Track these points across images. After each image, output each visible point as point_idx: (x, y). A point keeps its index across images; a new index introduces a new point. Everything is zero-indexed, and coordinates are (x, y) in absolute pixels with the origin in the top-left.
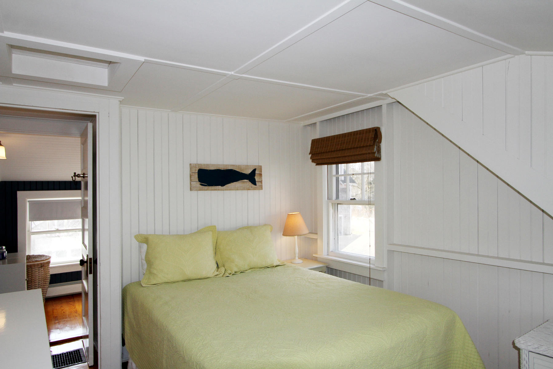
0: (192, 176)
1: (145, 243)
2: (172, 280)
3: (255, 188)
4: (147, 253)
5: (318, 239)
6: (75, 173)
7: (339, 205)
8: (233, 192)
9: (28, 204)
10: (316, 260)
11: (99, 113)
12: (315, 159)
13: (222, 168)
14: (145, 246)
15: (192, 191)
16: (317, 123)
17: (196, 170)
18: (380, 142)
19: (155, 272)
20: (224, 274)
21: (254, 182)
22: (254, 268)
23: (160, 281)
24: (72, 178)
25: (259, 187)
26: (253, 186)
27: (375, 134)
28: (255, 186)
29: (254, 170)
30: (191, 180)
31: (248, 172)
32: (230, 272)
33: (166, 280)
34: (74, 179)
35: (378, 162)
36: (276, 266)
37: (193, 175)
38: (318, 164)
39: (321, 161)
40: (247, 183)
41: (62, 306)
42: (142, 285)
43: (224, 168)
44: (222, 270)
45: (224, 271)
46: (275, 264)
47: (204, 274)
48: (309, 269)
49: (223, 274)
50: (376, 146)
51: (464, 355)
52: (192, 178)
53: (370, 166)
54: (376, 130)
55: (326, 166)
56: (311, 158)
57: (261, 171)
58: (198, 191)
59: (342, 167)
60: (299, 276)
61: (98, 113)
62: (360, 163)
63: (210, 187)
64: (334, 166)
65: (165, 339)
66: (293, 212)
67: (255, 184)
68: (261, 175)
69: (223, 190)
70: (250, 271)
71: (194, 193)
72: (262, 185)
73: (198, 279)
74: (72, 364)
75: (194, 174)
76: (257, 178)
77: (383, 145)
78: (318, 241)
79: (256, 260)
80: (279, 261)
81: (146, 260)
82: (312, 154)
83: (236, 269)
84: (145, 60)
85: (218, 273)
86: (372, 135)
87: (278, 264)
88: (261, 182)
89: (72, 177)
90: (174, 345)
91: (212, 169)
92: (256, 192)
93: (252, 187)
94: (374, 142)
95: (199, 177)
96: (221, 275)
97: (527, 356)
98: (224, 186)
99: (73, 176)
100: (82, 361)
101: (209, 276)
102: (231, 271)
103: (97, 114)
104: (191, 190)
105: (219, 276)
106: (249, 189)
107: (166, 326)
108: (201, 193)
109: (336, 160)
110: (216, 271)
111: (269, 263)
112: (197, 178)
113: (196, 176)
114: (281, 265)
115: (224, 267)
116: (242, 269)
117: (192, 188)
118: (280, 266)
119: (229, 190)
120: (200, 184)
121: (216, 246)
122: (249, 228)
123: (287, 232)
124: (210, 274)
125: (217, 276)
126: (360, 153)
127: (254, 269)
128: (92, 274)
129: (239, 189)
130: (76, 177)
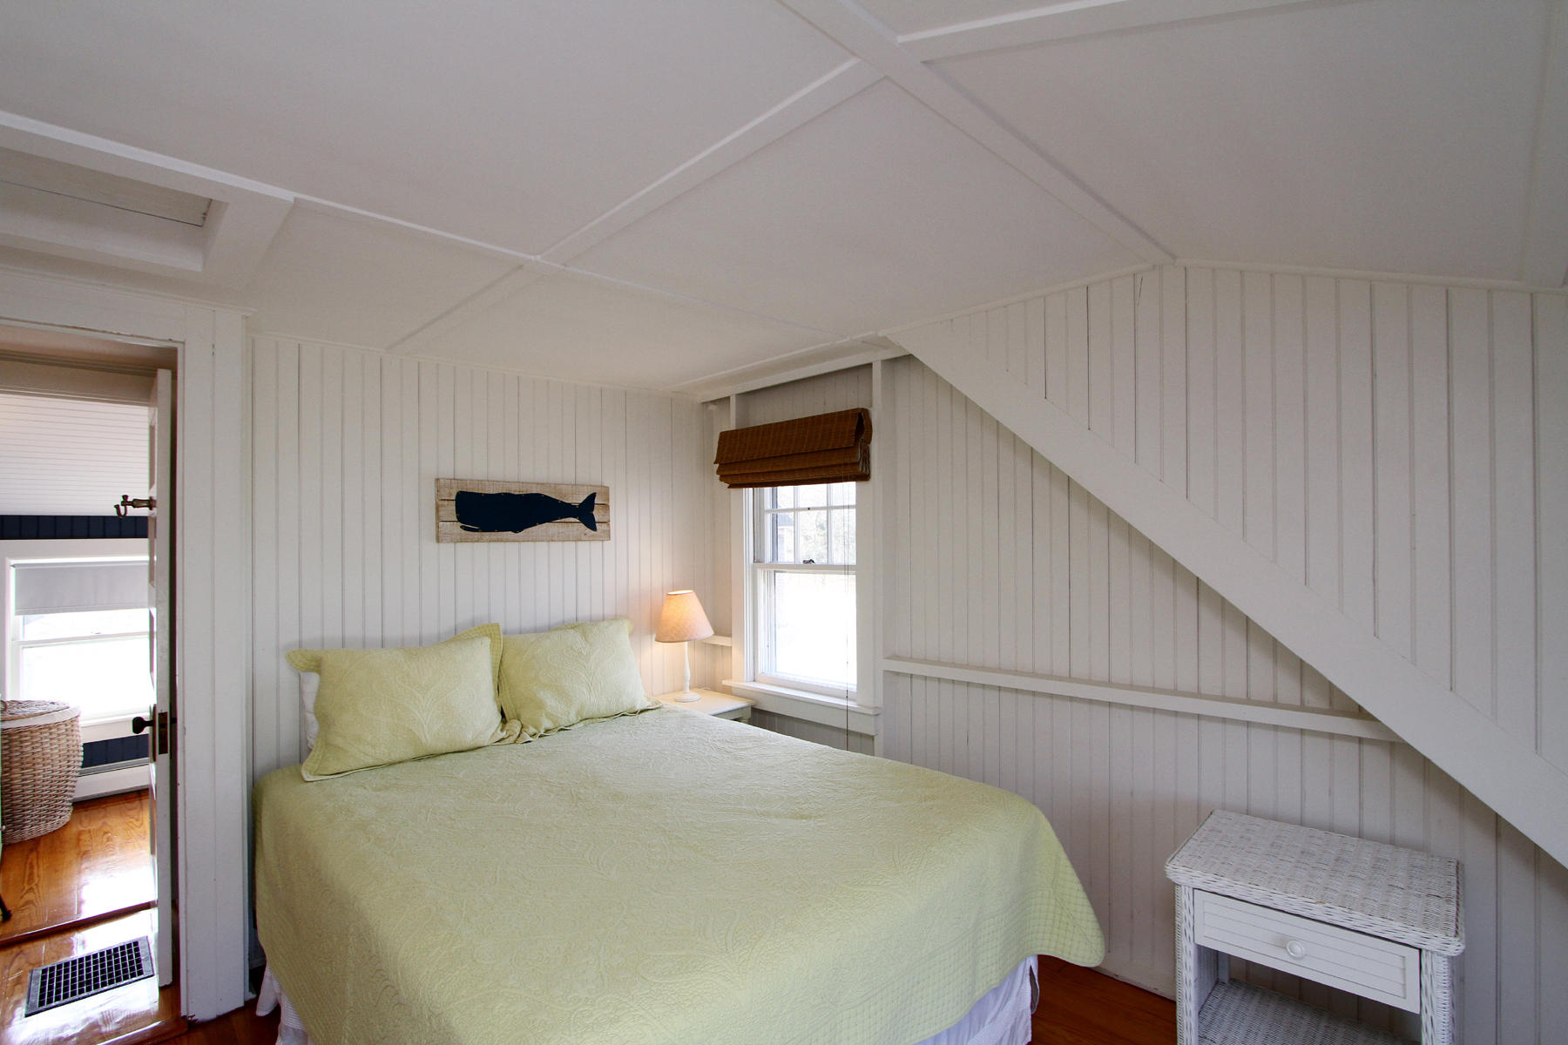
0: (440, 509)
1: (313, 670)
2: (386, 760)
3: (593, 535)
4: (320, 696)
5: (733, 649)
6: (125, 497)
7: (777, 574)
8: (542, 546)
9: (13, 571)
10: (727, 691)
11: (183, 343)
12: (725, 476)
13: (515, 490)
14: (313, 681)
15: (441, 545)
16: (731, 398)
17: (451, 494)
18: (869, 440)
19: (339, 741)
20: (519, 735)
21: (591, 524)
22: (592, 718)
23: (354, 765)
24: (115, 509)
25: (602, 535)
26: (588, 530)
27: (858, 423)
28: (593, 532)
29: (593, 496)
30: (438, 517)
31: (578, 499)
32: (532, 730)
33: (370, 761)
34: (123, 512)
35: (863, 484)
36: (642, 711)
37: (442, 506)
38: (731, 486)
39: (740, 481)
40: (575, 526)
41: (105, 823)
42: (305, 776)
43: (522, 489)
44: (515, 726)
45: (519, 728)
46: (639, 708)
47: (469, 739)
48: (714, 715)
49: (515, 736)
50: (861, 448)
51: (1056, 899)
52: (441, 513)
53: (846, 491)
54: (860, 414)
55: (751, 489)
56: (718, 472)
57: (608, 500)
58: (458, 545)
59: (785, 492)
60: (693, 735)
61: (182, 345)
62: (825, 485)
63: (487, 535)
64: (768, 490)
65: (352, 930)
66: (677, 590)
67: (594, 529)
68: (606, 506)
69: (519, 541)
70: (582, 724)
71: (447, 548)
72: (609, 531)
73: (455, 752)
74: (112, 986)
75: (446, 503)
76: (597, 514)
77: (875, 448)
78: (735, 652)
79: (596, 701)
80: (649, 699)
81: (315, 713)
82: (720, 465)
83: (547, 724)
84: (296, 199)
85: (504, 734)
86: (852, 425)
87: (644, 707)
88: (607, 523)
89: (117, 507)
90: (374, 952)
91: (491, 492)
92: (597, 545)
93: (585, 534)
94: (857, 440)
95: (458, 511)
96: (512, 739)
97: (1191, 898)
98: (521, 530)
99: (120, 504)
100: (141, 973)
101: (481, 744)
102: (536, 728)
103: (180, 347)
104: (438, 540)
105: (507, 741)
106: (578, 540)
107: (355, 897)
108: (465, 548)
109: (773, 479)
110: (499, 731)
111: (626, 705)
112: (455, 513)
113: (452, 507)
114: (654, 707)
115: (519, 720)
116: (563, 724)
117: (440, 535)
118: (650, 712)
119: (532, 541)
120: (461, 527)
121: (500, 671)
122: (578, 626)
123: (666, 633)
124: (486, 739)
125: (502, 743)
126: (828, 463)
127: (591, 721)
128: (167, 752)
129: (556, 538)
130: (130, 508)
